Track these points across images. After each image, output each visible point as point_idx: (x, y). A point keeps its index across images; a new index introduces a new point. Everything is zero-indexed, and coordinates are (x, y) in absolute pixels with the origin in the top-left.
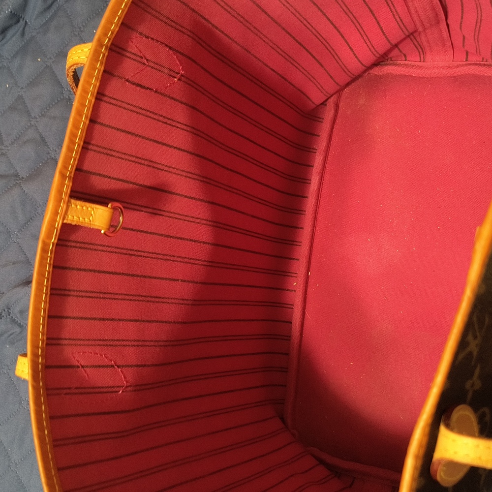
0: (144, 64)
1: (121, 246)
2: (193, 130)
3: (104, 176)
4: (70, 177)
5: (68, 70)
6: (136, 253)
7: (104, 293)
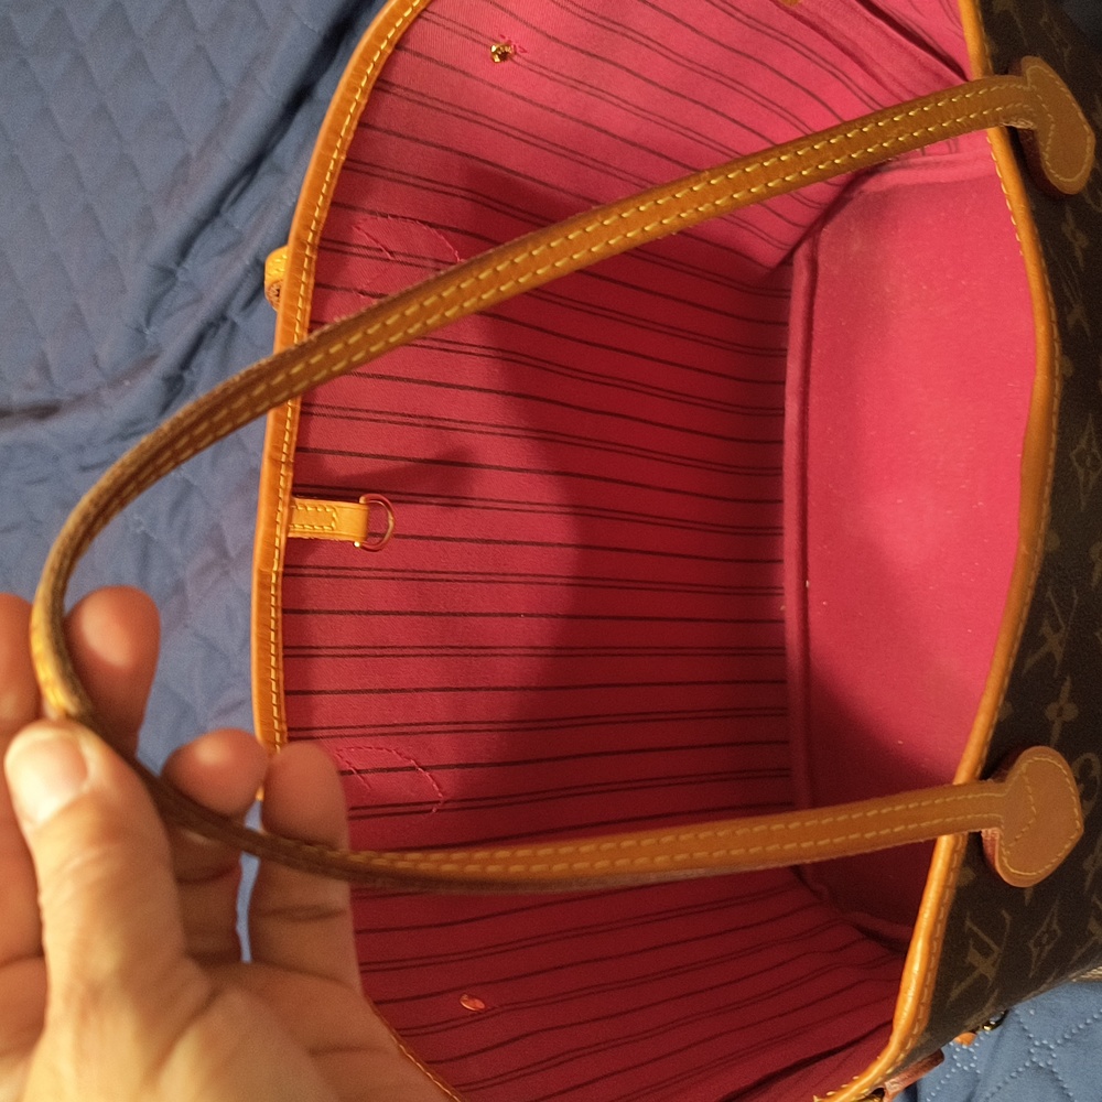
0: (388, 260)
1: (402, 567)
2: (501, 354)
3: (350, 454)
4: (287, 463)
5: (269, 289)
6: (431, 576)
7: (382, 647)
